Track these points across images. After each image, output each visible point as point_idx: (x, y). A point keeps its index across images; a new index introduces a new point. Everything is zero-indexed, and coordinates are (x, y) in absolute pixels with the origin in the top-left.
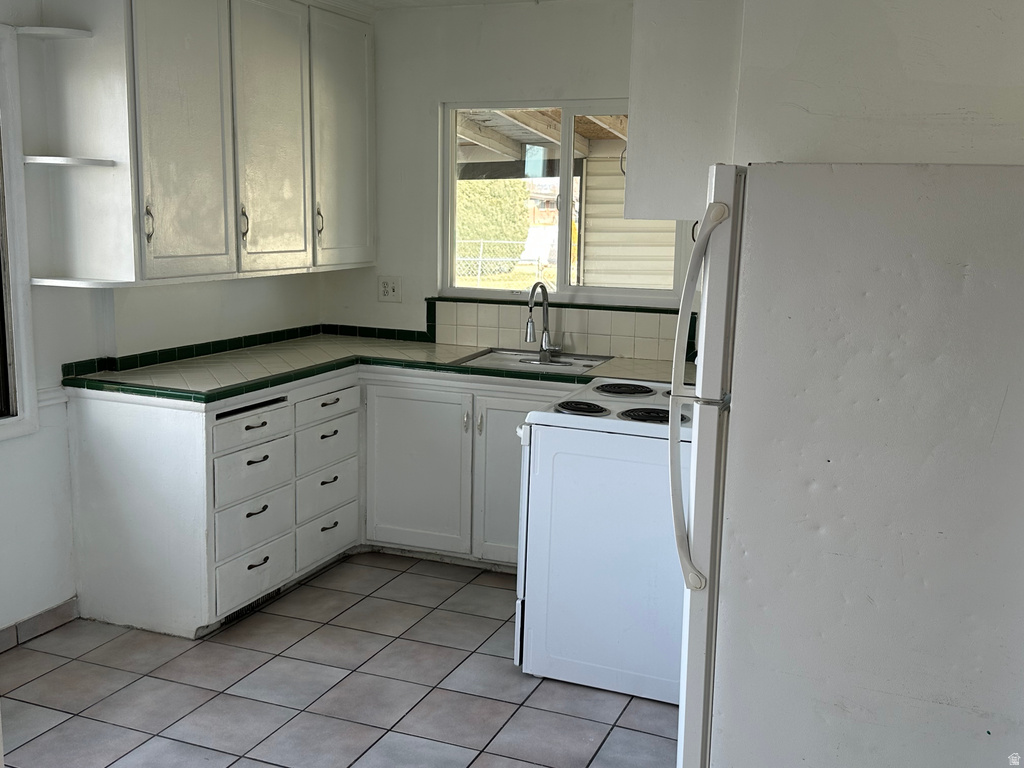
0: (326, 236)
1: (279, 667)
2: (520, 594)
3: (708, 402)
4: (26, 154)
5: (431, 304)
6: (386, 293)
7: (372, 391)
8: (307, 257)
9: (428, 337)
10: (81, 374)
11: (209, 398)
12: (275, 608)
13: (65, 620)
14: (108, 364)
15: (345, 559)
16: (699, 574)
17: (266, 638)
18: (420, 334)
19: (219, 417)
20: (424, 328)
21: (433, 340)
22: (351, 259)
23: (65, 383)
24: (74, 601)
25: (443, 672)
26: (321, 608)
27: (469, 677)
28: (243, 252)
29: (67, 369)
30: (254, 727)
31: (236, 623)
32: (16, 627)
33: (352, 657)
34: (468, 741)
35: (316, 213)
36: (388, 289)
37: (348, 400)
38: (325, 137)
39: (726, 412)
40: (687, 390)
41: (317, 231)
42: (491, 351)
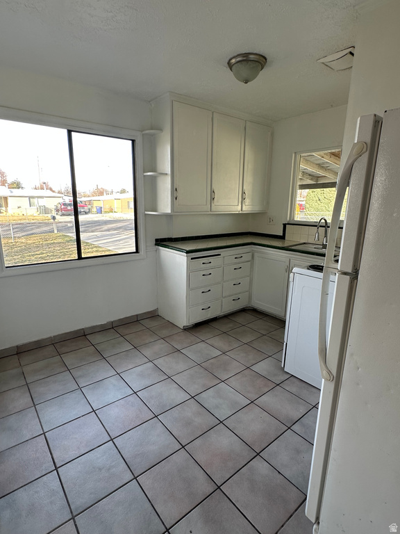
0: (247, 201)
1: (202, 345)
2: (285, 341)
3: (345, 273)
4: (144, 172)
5: (285, 225)
6: (270, 222)
7: (256, 255)
8: (239, 208)
9: (283, 237)
10: (161, 242)
11: (188, 252)
12: (212, 324)
13: (153, 315)
14: (171, 240)
15: (244, 310)
16: (330, 372)
17: (204, 334)
18: (280, 236)
19: (192, 259)
20: (282, 235)
21: (284, 239)
22: (257, 209)
23: (156, 245)
24: (156, 310)
25: (255, 362)
26: (225, 326)
27: (263, 367)
28: (213, 205)
29: (157, 240)
30: (181, 366)
31: (198, 326)
32: (137, 315)
33: (226, 348)
34: (249, 395)
35: (243, 193)
36: (271, 220)
37: (247, 257)
38: (249, 167)
39: (356, 281)
40: (334, 265)
41: (243, 199)
42: (305, 243)
